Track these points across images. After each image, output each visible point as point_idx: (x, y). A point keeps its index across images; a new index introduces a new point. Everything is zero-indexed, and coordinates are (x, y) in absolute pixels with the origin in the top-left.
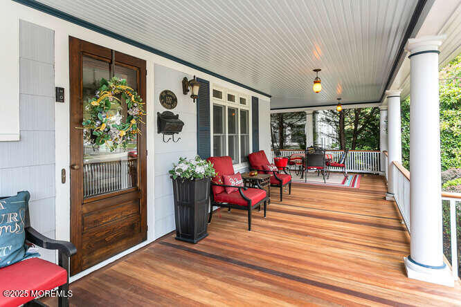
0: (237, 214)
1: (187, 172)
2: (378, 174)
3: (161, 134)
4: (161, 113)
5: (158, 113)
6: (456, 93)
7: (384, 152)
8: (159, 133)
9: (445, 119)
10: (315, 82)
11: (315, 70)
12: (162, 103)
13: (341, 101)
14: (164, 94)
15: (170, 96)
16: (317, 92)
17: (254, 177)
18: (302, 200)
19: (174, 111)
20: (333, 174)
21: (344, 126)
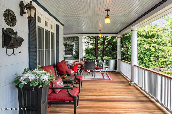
0: (59, 107)
1: (35, 80)
2: (116, 71)
3: (5, 48)
4: (5, 29)
5: (3, 29)
6: (151, 31)
7: (119, 59)
8: (3, 47)
9: (147, 43)
10: (106, 18)
11: (106, 10)
12: (6, 20)
13: (101, 32)
14: (7, 13)
15: (12, 15)
16: (107, 24)
17: (65, 79)
18: (90, 90)
19: (15, 29)
20: (97, 73)
21: (98, 46)
